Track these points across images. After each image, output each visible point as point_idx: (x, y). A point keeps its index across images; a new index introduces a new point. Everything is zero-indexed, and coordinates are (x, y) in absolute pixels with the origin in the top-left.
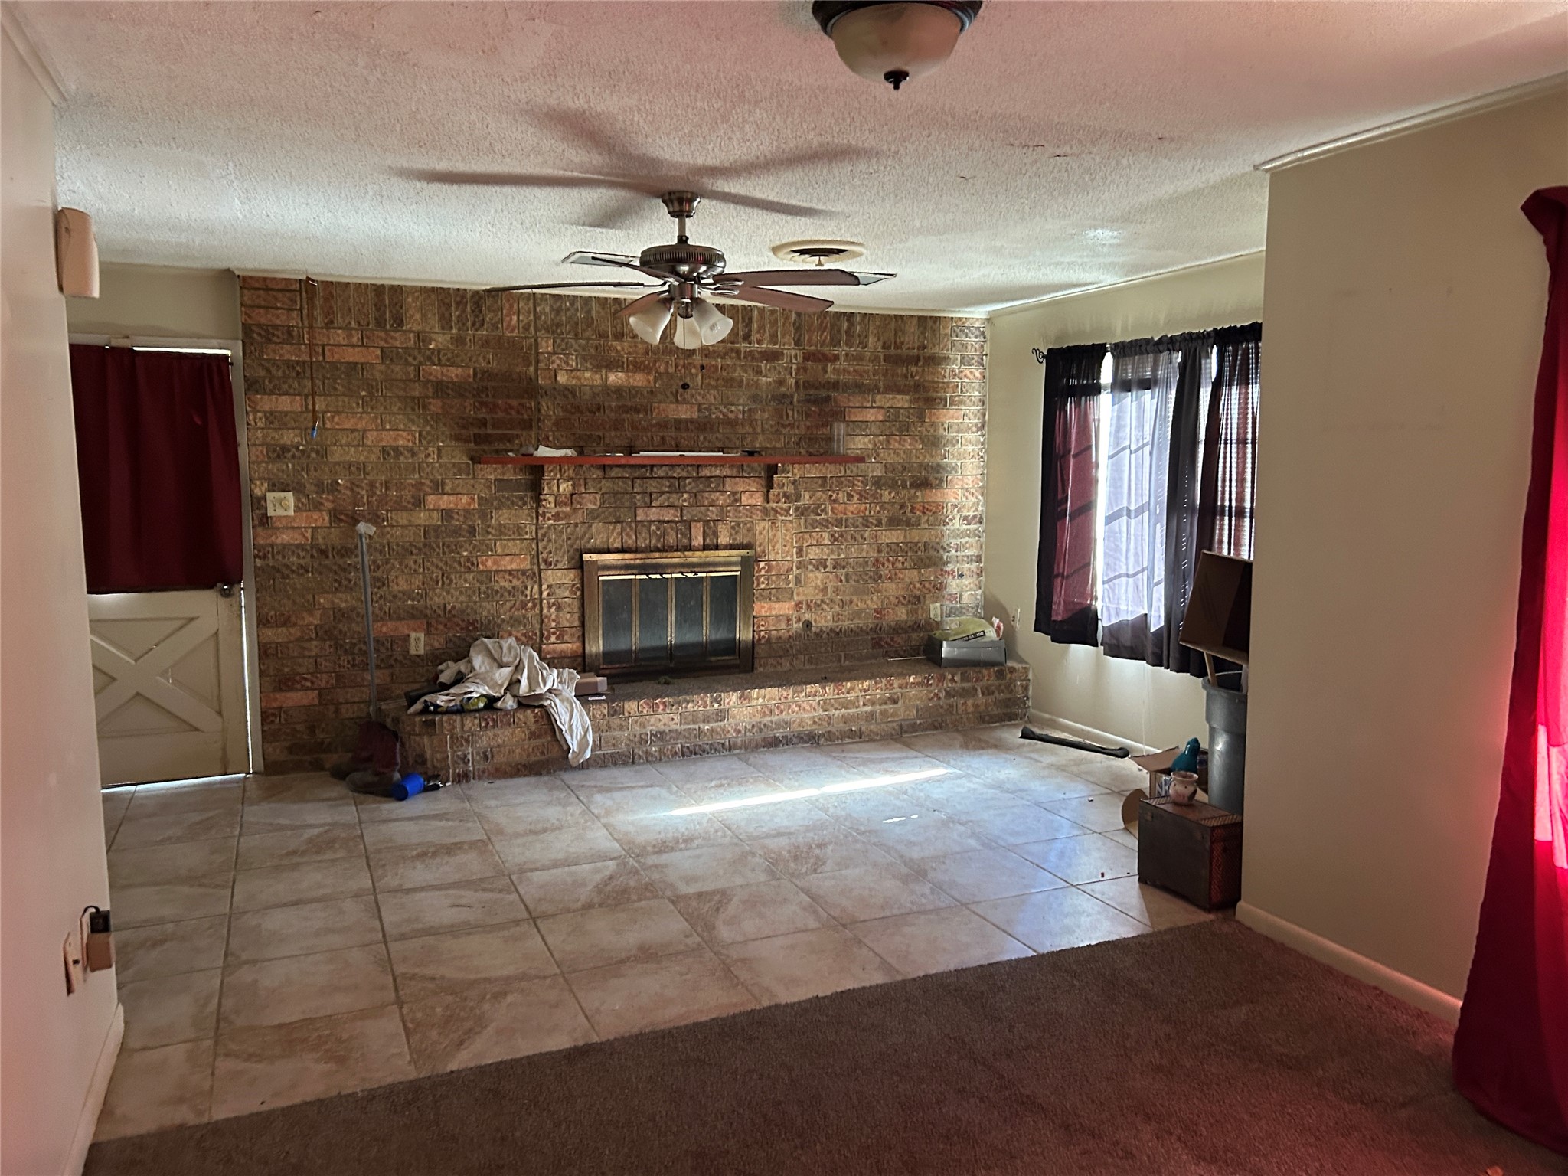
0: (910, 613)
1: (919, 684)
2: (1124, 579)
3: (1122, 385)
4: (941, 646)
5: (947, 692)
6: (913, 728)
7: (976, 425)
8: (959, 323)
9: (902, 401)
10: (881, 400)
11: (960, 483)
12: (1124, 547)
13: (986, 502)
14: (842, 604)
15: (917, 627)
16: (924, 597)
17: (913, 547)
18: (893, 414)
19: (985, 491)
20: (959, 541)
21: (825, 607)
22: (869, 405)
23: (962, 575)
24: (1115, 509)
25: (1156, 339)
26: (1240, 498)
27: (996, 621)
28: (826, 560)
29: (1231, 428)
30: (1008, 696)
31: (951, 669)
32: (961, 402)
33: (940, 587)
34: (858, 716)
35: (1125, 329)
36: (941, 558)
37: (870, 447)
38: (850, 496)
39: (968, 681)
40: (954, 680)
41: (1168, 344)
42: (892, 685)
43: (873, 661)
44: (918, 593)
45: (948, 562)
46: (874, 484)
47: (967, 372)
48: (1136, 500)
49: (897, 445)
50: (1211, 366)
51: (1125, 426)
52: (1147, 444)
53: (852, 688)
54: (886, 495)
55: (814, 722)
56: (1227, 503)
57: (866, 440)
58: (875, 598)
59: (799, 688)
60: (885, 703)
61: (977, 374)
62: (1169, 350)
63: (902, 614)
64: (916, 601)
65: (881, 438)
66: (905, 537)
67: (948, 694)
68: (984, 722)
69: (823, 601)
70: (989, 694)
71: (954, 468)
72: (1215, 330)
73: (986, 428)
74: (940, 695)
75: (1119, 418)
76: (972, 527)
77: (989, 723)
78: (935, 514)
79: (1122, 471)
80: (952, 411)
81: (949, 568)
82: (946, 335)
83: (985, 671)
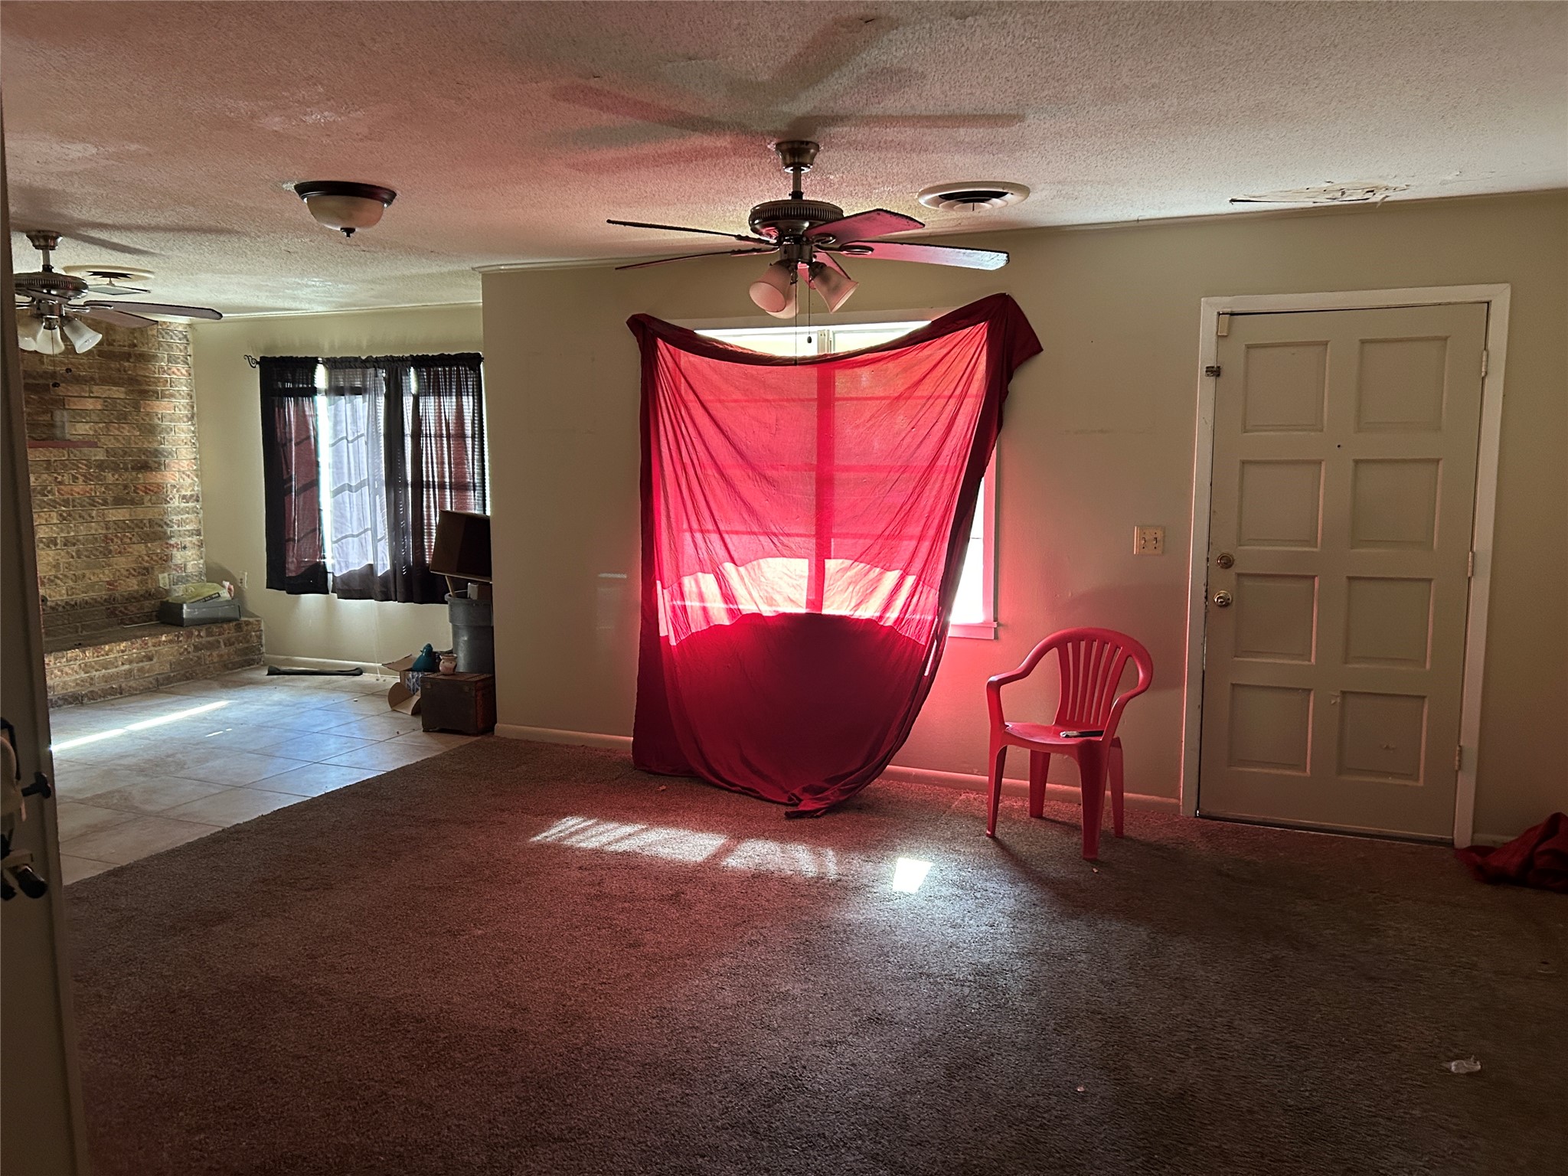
0: (140, 583)
1: (171, 642)
2: (350, 539)
3: (336, 391)
4: (182, 608)
5: (195, 647)
6: (169, 680)
7: (187, 416)
8: (164, 327)
9: (118, 393)
10: (97, 390)
11: (176, 466)
12: (348, 515)
13: (201, 482)
14: (76, 579)
15: (149, 595)
16: (152, 568)
17: (139, 524)
18: (110, 404)
19: (200, 473)
20: (179, 517)
21: (59, 582)
22: (87, 395)
23: (185, 548)
24: (339, 485)
25: (364, 358)
26: (442, 475)
27: (227, 584)
28: (55, 538)
29: (430, 425)
30: (246, 645)
31: (198, 627)
32: (172, 396)
33: (168, 558)
34: (118, 675)
35: (332, 347)
36: (165, 533)
37: (91, 433)
38: (75, 478)
39: (212, 636)
40: (200, 636)
41: (375, 363)
42: (146, 644)
43: (110, 629)
44: (147, 565)
45: (172, 537)
46: (97, 467)
47: (174, 369)
48: (356, 478)
49: (117, 433)
50: (412, 382)
51: (341, 421)
52: (362, 435)
53: (111, 650)
54: (110, 477)
55: (77, 684)
56: (431, 479)
57: (87, 427)
58: (107, 572)
59: (60, 654)
60: (142, 661)
61: (184, 372)
62: (374, 367)
63: (133, 585)
64: (146, 572)
65: (101, 425)
66: (131, 515)
67: (197, 648)
68: (228, 669)
69: (56, 577)
70: (230, 645)
71: (170, 453)
72: (411, 356)
73: (195, 418)
74: (190, 649)
75: (336, 416)
76: (190, 504)
77: (232, 669)
78: (157, 494)
79: (342, 456)
80: (164, 403)
81: (172, 541)
82: (153, 336)
83: (225, 626)
